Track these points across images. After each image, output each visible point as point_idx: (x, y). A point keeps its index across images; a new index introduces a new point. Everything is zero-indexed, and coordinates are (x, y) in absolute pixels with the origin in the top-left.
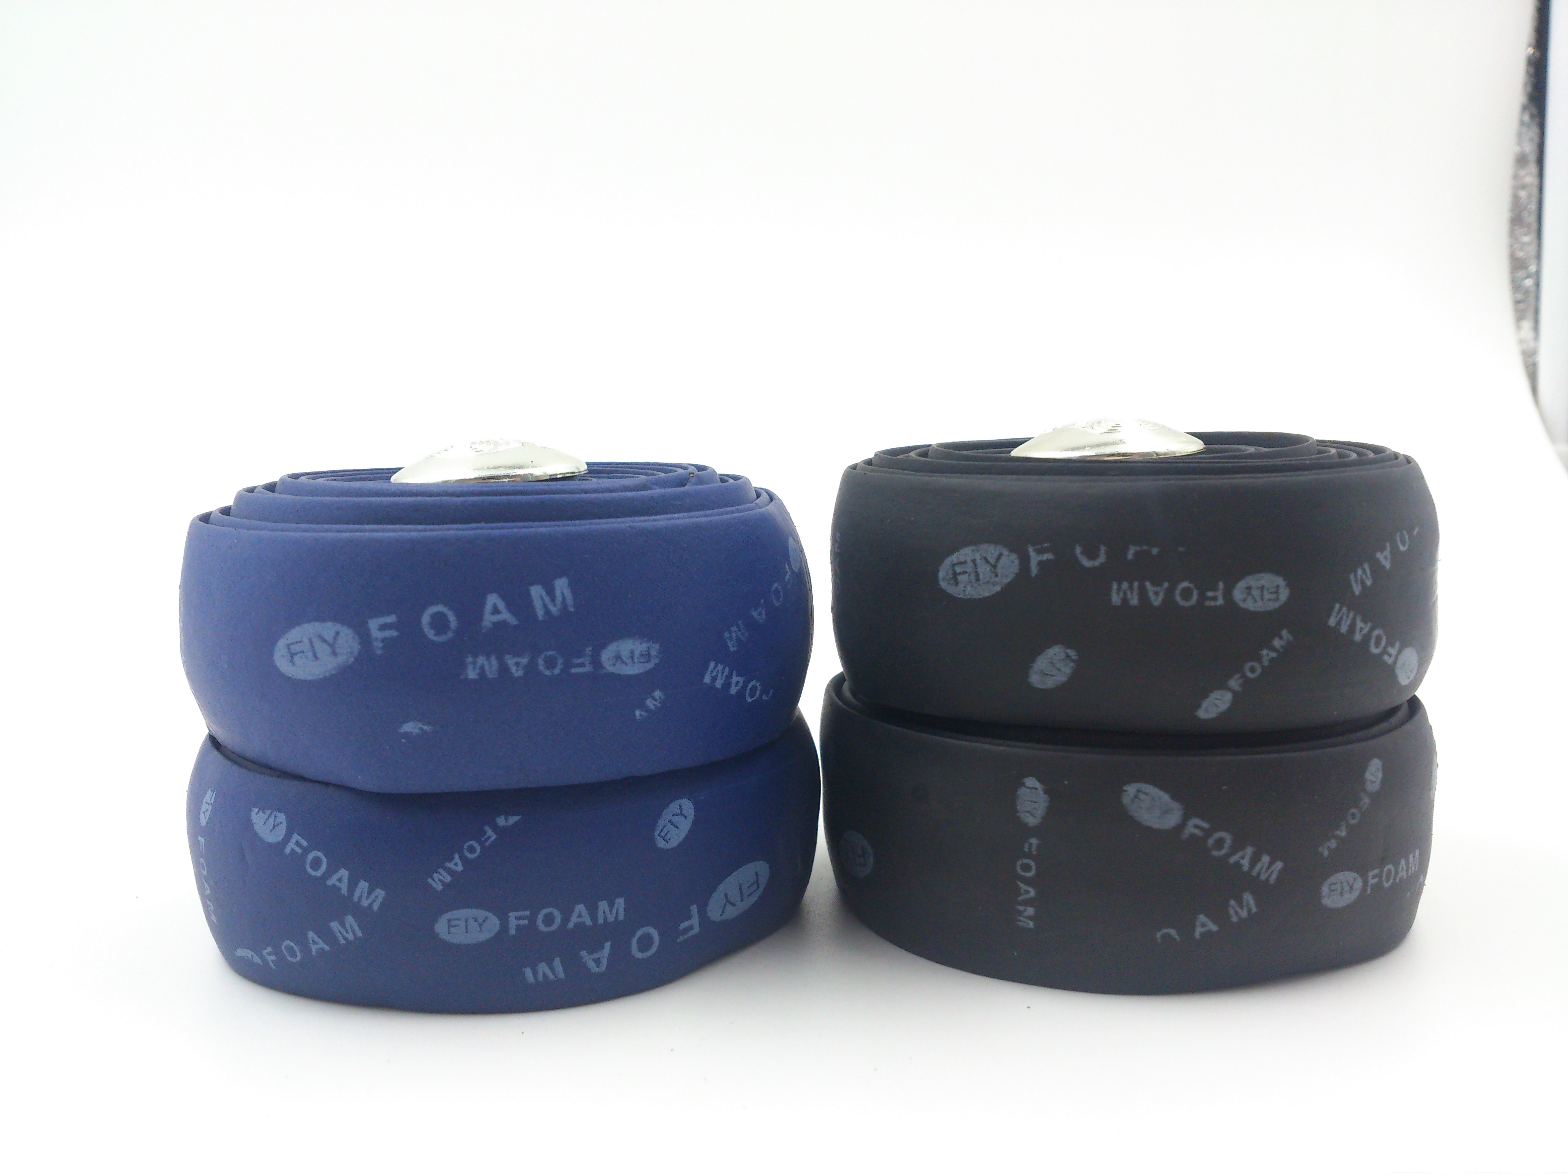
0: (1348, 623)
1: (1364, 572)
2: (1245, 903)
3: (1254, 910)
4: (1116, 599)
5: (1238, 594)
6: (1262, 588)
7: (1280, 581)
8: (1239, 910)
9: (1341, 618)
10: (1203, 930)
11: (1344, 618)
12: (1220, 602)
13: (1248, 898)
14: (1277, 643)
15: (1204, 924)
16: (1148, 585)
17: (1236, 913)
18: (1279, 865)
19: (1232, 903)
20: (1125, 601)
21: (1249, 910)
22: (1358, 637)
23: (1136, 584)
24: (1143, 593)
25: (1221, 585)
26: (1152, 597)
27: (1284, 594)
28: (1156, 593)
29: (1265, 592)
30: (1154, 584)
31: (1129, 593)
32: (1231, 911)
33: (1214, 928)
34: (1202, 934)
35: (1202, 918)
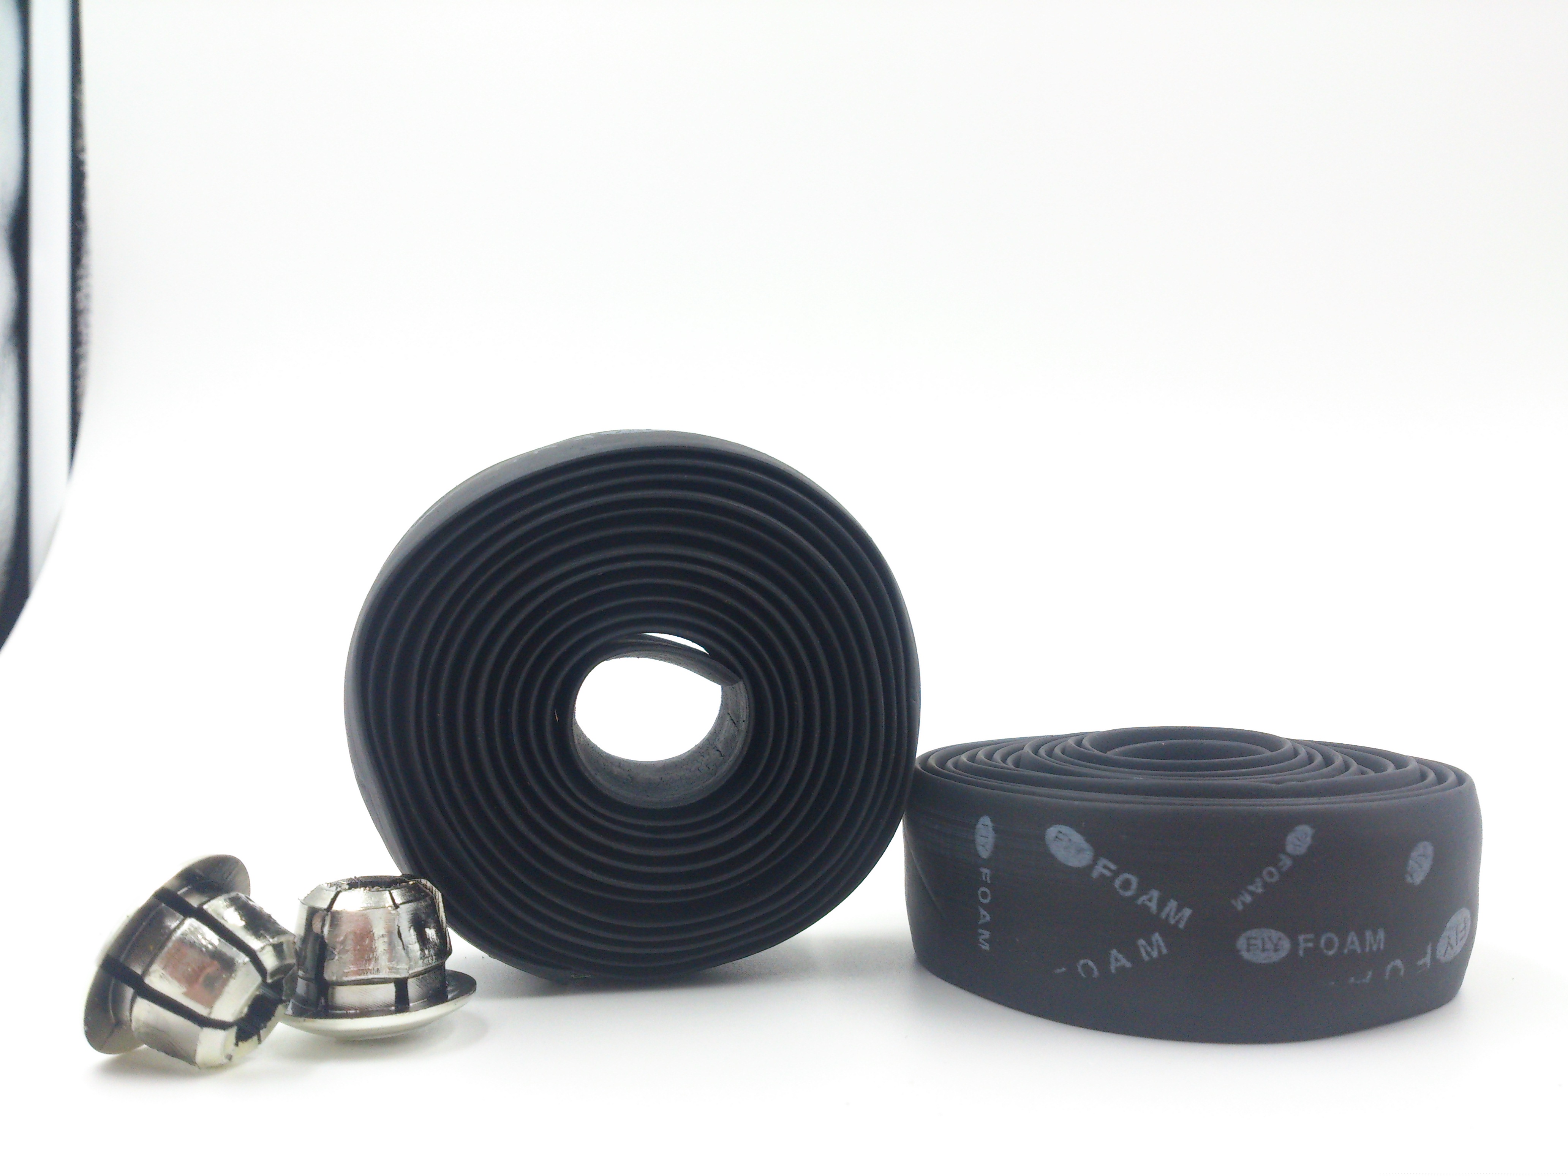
0: (1166, 910)
1: (1148, 954)
4: (1381, 935)
6: (1264, 950)
7: (1246, 955)
9: (1176, 913)
11: (1172, 913)
14: (1248, 899)
16: (1359, 951)
20: (1375, 934)
23: (1367, 949)
24: (1362, 942)
25: (1301, 953)
26: (1355, 939)
27: (1241, 943)
28: (1352, 943)
29: (1260, 946)
30: (1354, 951)
31: (1372, 941)
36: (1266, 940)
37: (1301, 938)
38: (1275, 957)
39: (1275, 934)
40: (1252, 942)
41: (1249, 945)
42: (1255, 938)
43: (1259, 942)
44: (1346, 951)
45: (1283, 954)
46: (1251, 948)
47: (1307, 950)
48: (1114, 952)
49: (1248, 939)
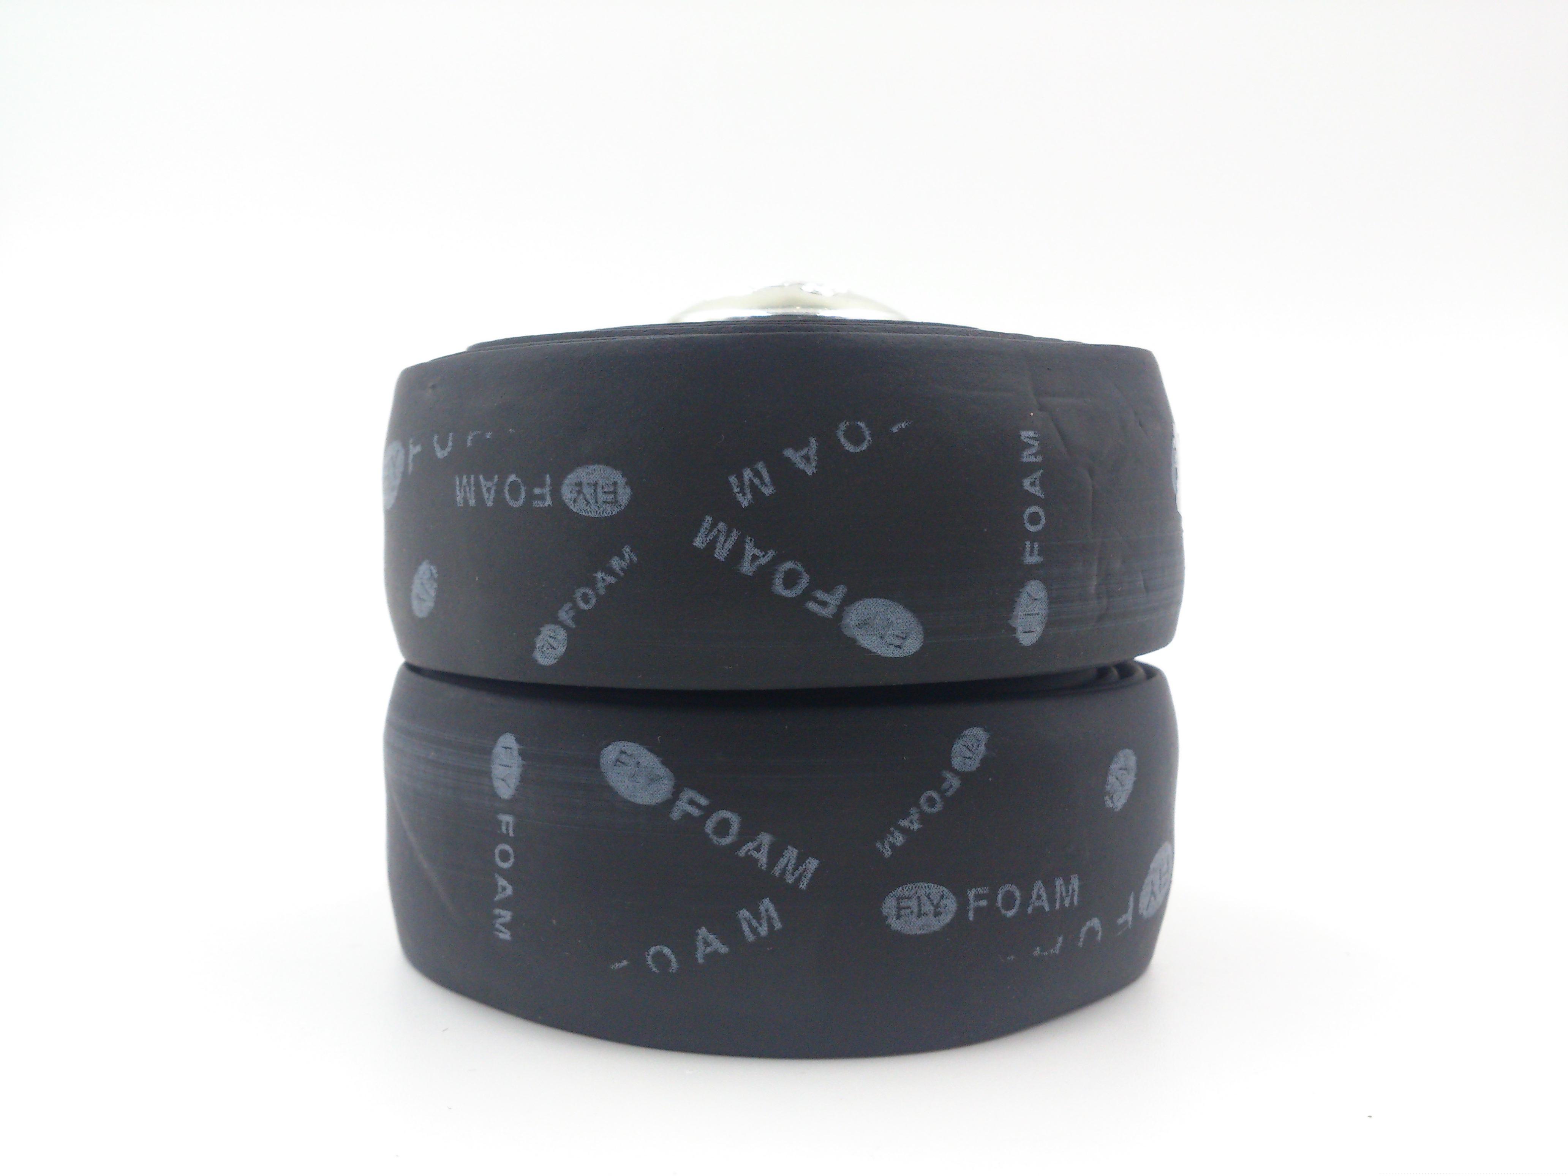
36: (924, 899)
37: (971, 894)
38: (936, 924)
39: (936, 890)
40: (904, 903)
41: (899, 908)
42: (909, 898)
43: (913, 903)
44: (1030, 910)
45: (946, 918)
46: (902, 912)
47: (978, 910)
48: (703, 931)
49: (899, 899)
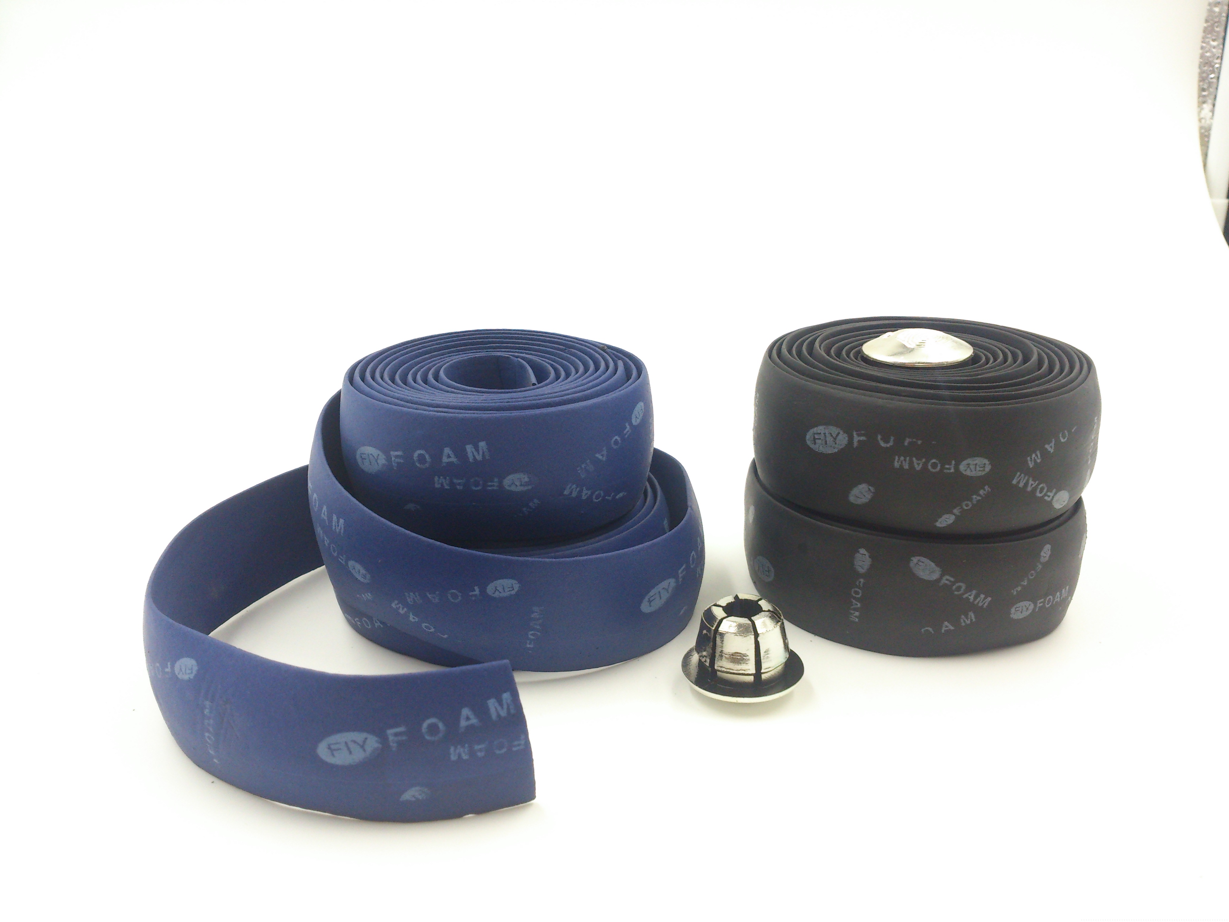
0: (1024, 481)
1: (1037, 455)
2: (969, 617)
3: (974, 620)
4: (897, 465)
5: (962, 467)
6: (976, 464)
7: (986, 461)
8: (966, 621)
9: (1020, 481)
10: (946, 629)
11: (1022, 479)
12: (952, 470)
13: (972, 615)
14: (982, 492)
15: (947, 626)
16: (914, 459)
17: (964, 621)
18: (989, 599)
19: (963, 616)
20: (901, 466)
21: (971, 620)
22: (1029, 489)
23: (908, 459)
24: (911, 463)
25: (953, 462)
26: (916, 466)
27: (988, 468)
28: (918, 464)
29: (977, 466)
30: (918, 459)
31: (904, 462)
32: (962, 621)
33: (952, 628)
34: (945, 631)
35: (946, 623)
